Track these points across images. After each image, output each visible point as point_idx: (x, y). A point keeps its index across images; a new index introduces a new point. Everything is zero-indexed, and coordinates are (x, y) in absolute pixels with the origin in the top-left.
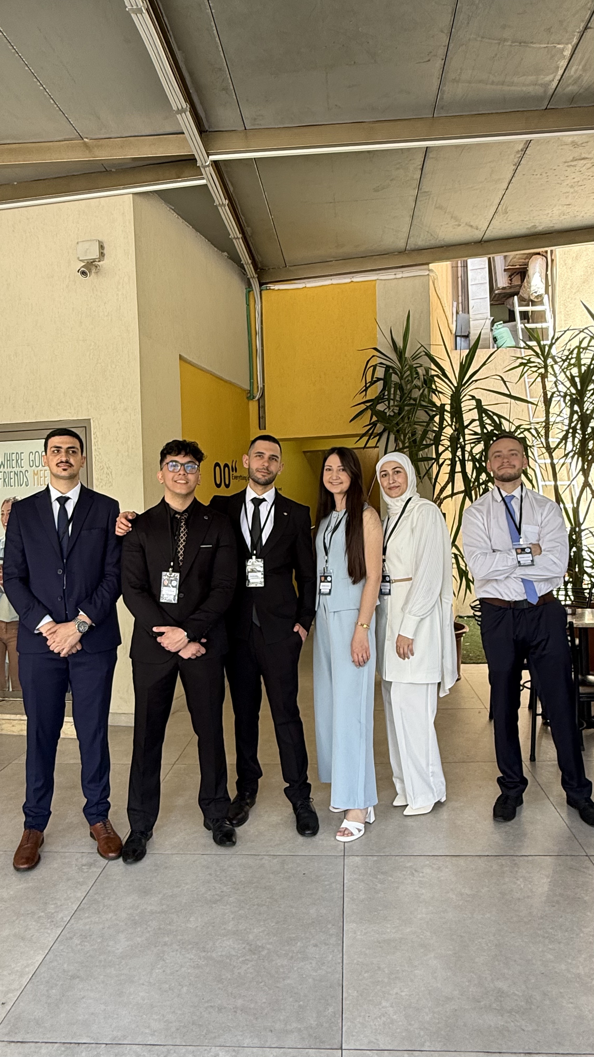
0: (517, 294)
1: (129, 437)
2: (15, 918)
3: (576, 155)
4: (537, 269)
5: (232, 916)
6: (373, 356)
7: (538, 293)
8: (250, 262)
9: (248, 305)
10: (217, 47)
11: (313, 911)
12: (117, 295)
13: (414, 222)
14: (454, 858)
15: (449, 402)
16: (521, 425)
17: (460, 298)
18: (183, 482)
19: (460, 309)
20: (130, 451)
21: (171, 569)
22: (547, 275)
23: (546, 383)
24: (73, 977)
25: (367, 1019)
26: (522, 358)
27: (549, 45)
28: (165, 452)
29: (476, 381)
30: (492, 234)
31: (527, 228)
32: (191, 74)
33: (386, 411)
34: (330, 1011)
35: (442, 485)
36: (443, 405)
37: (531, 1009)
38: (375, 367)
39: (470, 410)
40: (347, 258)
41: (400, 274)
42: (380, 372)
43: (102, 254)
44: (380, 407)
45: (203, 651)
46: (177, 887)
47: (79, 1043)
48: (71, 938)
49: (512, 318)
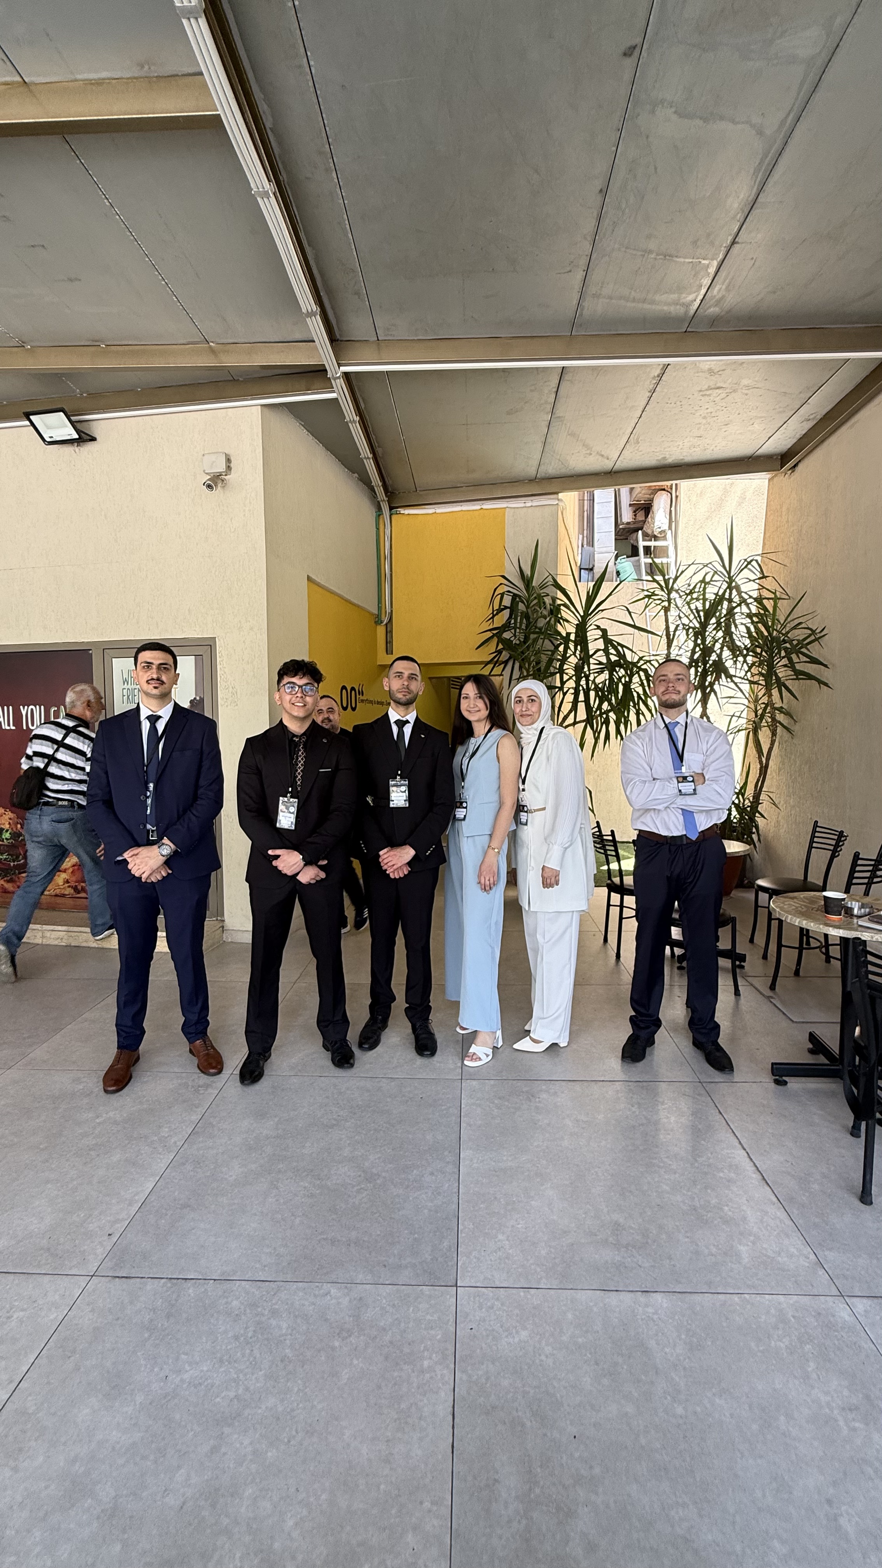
0: (641, 529)
1: (255, 656)
2: (127, 1142)
3: (712, 384)
4: (662, 505)
5: (348, 1142)
6: (501, 584)
7: (662, 529)
8: (380, 484)
9: (378, 529)
10: (350, 244)
11: (429, 1137)
12: (244, 511)
13: (546, 449)
14: (570, 1083)
15: (574, 630)
16: (643, 657)
17: (585, 532)
18: (301, 704)
19: (585, 543)
20: (255, 670)
21: (289, 795)
22: (671, 511)
23: (669, 617)
24: (185, 1206)
25: (483, 1254)
26: (647, 591)
27: (694, 260)
28: (282, 672)
29: (602, 610)
30: (622, 465)
31: (657, 460)
32: (322, 275)
33: (512, 639)
34: (445, 1244)
35: (565, 714)
36: (568, 634)
37: (647, 1243)
38: (502, 595)
39: (596, 639)
40: (478, 485)
41: (530, 502)
42: (507, 601)
43: (229, 468)
44: (507, 635)
45: (323, 875)
46: (294, 1110)
47: (186, 1279)
48: (184, 1164)
49: (634, 552)
